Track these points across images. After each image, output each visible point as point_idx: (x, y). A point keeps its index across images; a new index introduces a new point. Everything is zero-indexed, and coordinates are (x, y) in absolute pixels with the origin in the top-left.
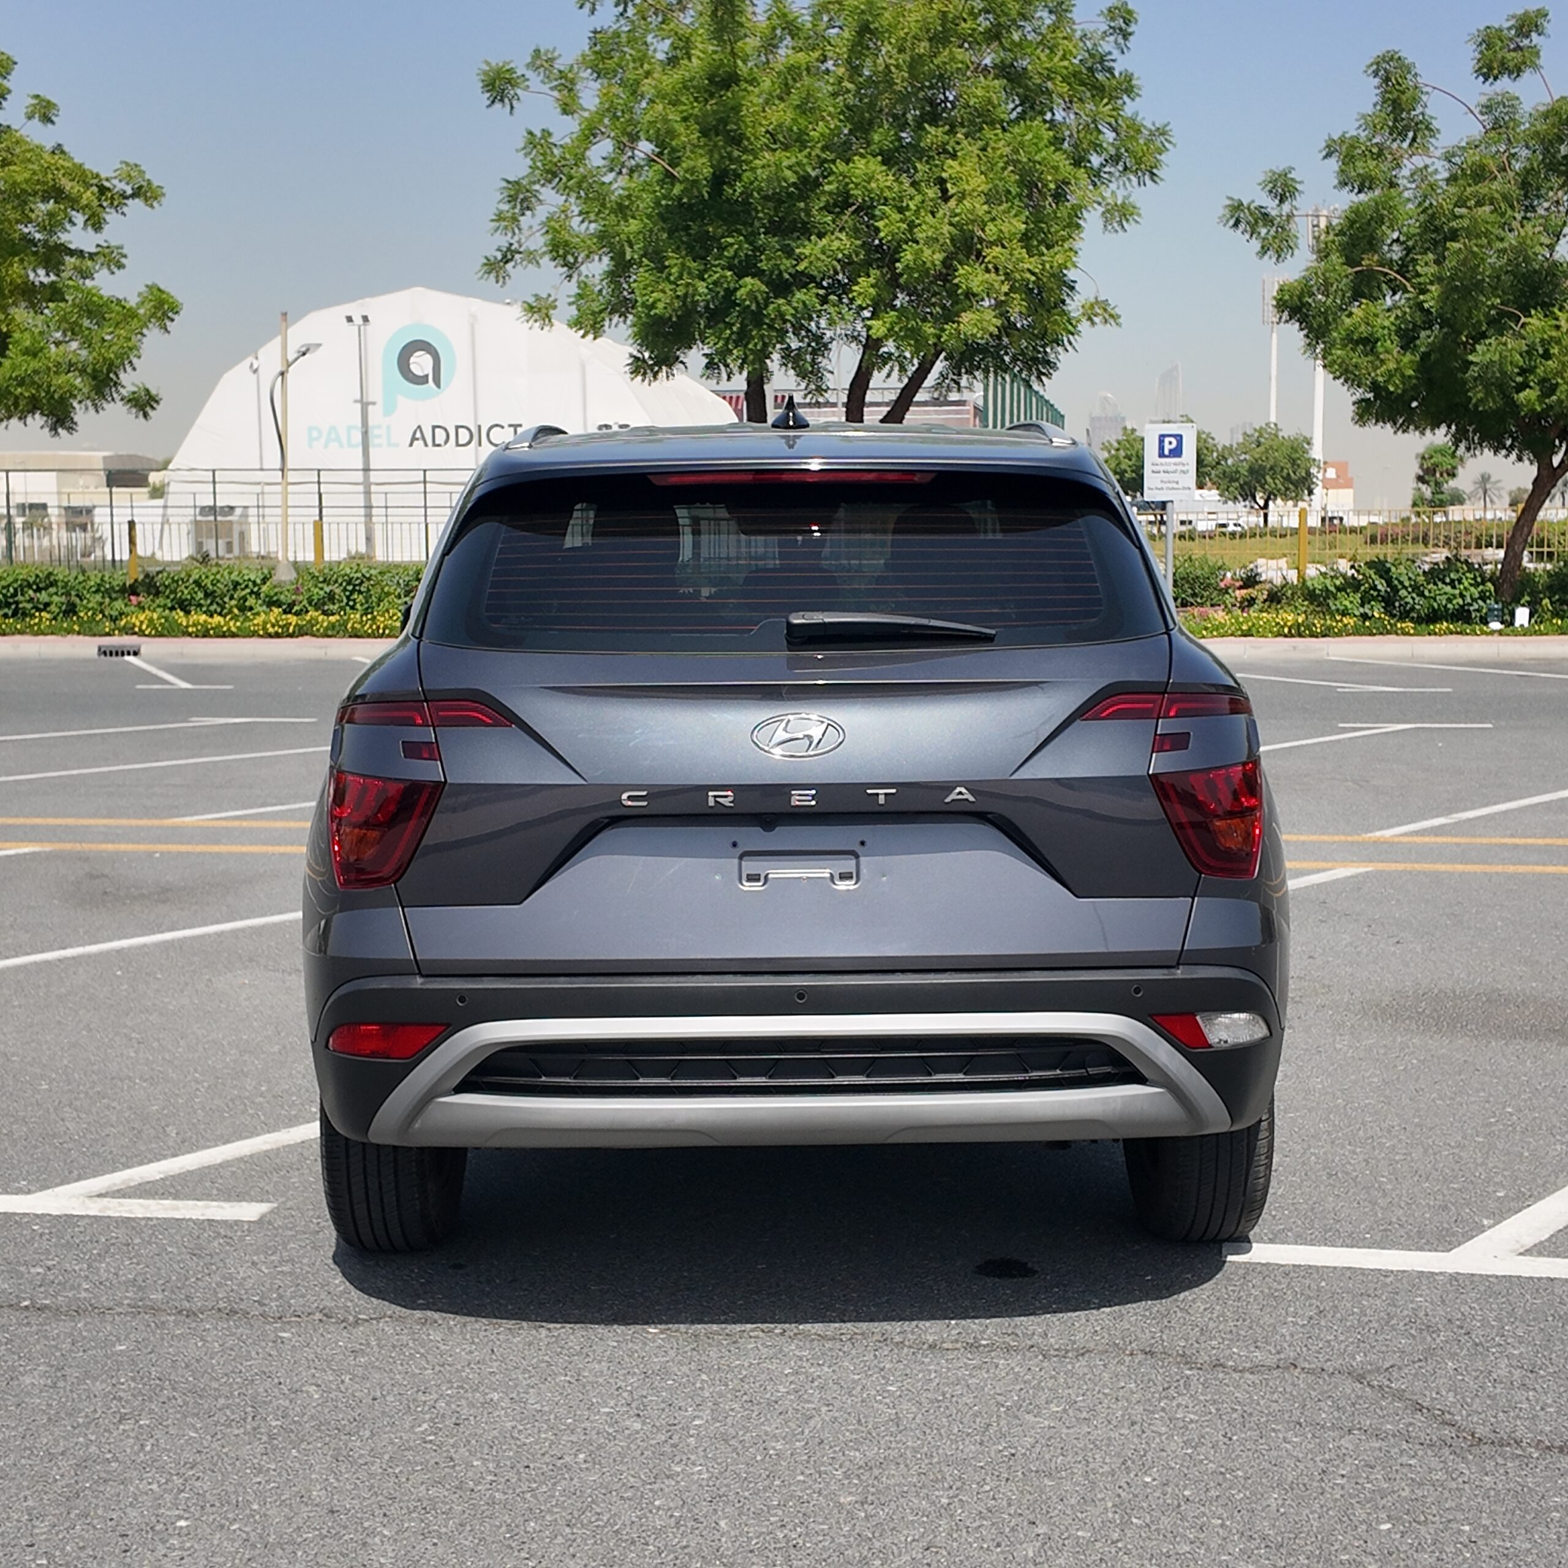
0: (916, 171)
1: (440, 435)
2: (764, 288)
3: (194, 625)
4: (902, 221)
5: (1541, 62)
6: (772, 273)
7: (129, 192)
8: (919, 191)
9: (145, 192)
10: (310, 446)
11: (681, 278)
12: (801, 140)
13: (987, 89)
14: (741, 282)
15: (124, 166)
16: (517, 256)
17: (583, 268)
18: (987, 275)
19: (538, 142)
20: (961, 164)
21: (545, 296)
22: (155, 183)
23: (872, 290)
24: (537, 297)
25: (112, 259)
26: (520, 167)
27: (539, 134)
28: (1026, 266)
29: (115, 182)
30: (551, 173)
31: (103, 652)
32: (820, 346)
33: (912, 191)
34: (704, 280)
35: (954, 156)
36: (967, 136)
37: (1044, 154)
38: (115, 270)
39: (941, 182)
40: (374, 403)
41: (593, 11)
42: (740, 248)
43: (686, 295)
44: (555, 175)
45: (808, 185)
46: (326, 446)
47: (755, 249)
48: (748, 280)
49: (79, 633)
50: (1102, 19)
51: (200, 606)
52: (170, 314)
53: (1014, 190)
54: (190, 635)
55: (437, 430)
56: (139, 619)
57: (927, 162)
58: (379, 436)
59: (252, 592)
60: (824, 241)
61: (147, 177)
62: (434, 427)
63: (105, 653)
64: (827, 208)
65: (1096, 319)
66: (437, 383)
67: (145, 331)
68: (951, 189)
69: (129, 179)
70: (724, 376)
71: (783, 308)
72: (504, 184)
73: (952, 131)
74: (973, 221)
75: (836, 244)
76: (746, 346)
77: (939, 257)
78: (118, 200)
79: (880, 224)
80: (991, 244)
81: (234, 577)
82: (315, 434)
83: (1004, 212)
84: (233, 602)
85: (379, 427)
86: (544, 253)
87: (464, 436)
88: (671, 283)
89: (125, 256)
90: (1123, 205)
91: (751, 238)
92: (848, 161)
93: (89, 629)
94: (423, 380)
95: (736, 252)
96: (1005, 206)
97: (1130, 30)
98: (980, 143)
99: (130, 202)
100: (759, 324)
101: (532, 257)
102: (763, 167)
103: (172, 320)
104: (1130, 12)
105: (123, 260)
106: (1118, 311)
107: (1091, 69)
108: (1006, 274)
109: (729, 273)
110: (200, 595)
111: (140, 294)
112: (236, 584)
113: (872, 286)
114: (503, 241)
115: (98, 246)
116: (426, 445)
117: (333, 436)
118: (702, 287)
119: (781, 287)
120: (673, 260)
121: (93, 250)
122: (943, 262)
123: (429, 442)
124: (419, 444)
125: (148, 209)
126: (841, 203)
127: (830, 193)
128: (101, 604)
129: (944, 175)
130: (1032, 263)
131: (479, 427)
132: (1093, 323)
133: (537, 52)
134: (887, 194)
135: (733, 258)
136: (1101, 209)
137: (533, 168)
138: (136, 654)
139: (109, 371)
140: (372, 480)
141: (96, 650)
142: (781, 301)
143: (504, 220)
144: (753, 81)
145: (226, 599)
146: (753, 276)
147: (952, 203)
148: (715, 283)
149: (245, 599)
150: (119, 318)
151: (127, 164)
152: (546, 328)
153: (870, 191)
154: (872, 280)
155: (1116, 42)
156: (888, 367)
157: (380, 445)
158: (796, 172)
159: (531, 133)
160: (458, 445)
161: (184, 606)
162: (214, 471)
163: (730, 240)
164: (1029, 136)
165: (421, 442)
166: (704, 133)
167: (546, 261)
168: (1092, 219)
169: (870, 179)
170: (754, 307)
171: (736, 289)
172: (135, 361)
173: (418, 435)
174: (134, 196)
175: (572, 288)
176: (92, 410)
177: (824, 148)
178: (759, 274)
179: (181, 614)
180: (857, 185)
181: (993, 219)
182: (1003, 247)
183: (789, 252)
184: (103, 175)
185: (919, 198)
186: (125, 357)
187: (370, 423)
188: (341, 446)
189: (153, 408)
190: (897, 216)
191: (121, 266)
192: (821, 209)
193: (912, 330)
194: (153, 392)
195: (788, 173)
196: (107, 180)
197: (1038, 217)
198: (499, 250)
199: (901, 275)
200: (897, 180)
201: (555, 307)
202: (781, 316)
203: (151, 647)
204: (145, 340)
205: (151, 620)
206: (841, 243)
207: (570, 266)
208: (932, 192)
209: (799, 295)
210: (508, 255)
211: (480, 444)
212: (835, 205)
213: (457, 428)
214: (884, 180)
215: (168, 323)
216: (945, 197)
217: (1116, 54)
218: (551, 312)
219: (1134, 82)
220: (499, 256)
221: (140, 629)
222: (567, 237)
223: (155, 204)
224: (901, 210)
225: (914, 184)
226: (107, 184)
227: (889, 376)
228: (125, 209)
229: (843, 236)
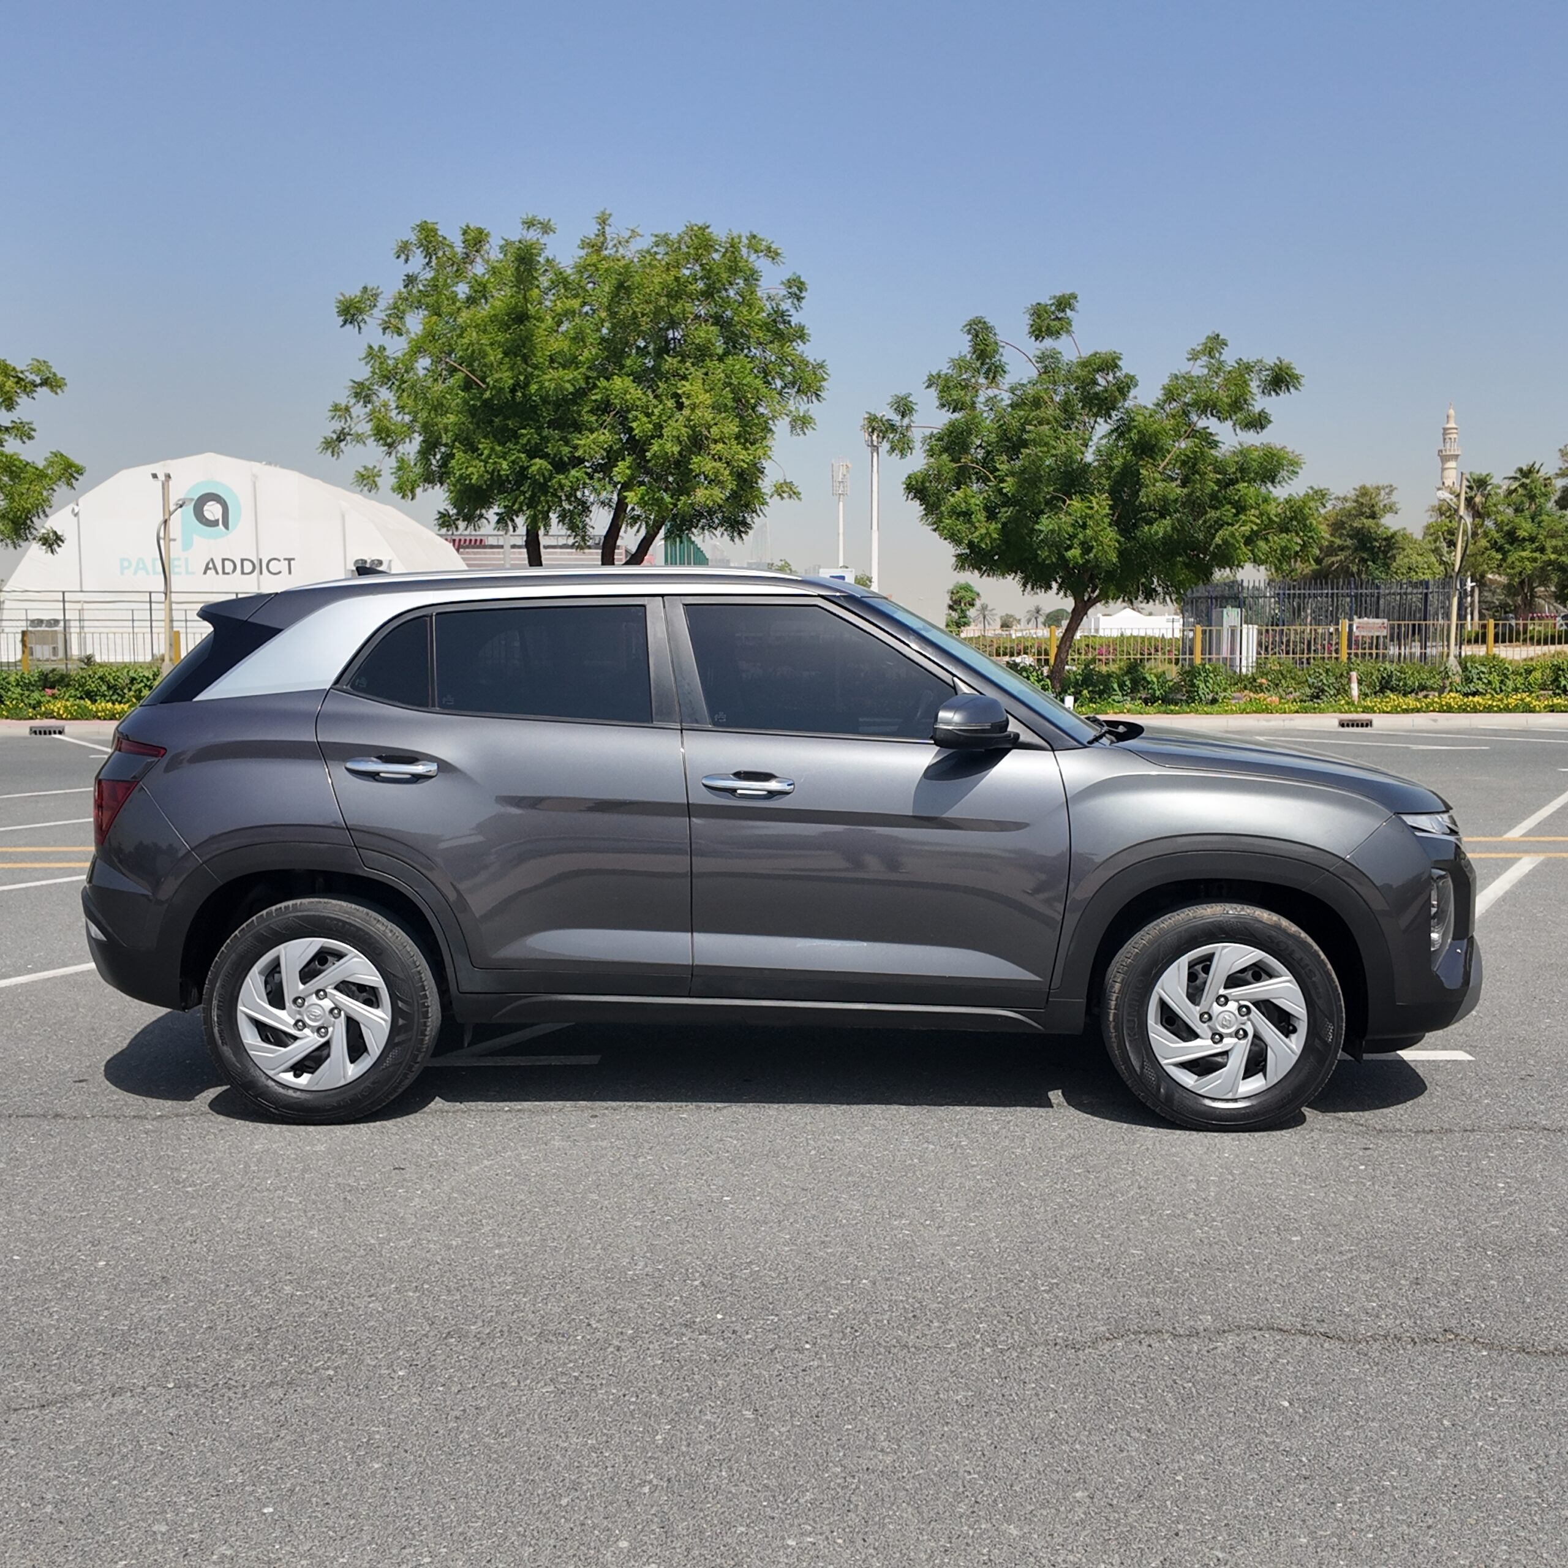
0: (658, 387)
1: (229, 566)
2: (549, 467)
3: (103, 711)
4: (650, 422)
5: (1073, 329)
6: (555, 455)
7: (38, 381)
8: (661, 402)
9: (51, 382)
10: (122, 573)
11: (489, 457)
12: (571, 362)
13: (707, 332)
14: (532, 462)
15: (35, 363)
16: (348, 438)
17: (400, 448)
18: (714, 464)
19: (374, 355)
20: (691, 384)
21: (371, 467)
22: (59, 376)
23: (628, 472)
24: (365, 468)
25: (23, 432)
26: (363, 372)
27: (376, 348)
28: (741, 457)
29: (27, 374)
30: (387, 377)
31: (34, 732)
32: (585, 508)
33: (655, 402)
34: (505, 459)
35: (684, 378)
36: (693, 365)
37: (748, 379)
38: (26, 440)
39: (676, 396)
40: (174, 540)
41: (407, 261)
42: (532, 437)
43: (493, 471)
44: (389, 380)
45: (580, 394)
46: (135, 573)
47: (542, 438)
48: (537, 460)
49: (7, 718)
50: (782, 287)
51: (104, 696)
52: (75, 475)
53: (730, 404)
54: (99, 718)
55: (226, 562)
56: (57, 706)
57: (666, 382)
58: (179, 566)
59: (146, 685)
60: (595, 435)
61: (53, 370)
62: (224, 560)
63: (35, 732)
64: (591, 411)
65: (785, 495)
66: (226, 525)
67: (55, 487)
68: (687, 402)
69: (38, 372)
70: (511, 528)
71: (563, 481)
72: (351, 384)
73: (683, 361)
74: (701, 425)
75: (602, 438)
76: (535, 508)
77: (676, 449)
78: (28, 388)
79: (634, 425)
80: (715, 442)
81: (132, 674)
82: (126, 564)
83: (724, 419)
84: (132, 693)
85: (179, 559)
86: (370, 436)
87: (248, 567)
88: (481, 461)
89: (34, 430)
90: (804, 416)
91: (539, 429)
92: (608, 379)
93: (15, 715)
94: (215, 523)
95: (529, 441)
96: (723, 415)
97: (802, 295)
98: (704, 370)
99: (39, 389)
100: (545, 493)
101: (359, 438)
102: (550, 380)
103: (77, 480)
104: (802, 283)
105: (33, 433)
106: (799, 490)
107: (774, 321)
108: (727, 463)
109: (523, 456)
110: (104, 688)
111: (46, 459)
112: (133, 680)
113: (628, 468)
114: (337, 425)
115: (13, 422)
116: (217, 573)
117: (141, 566)
118: (505, 465)
119: (560, 466)
120: (484, 446)
121: (9, 425)
122: (680, 453)
123: (220, 570)
124: (211, 572)
125: (53, 394)
126: (604, 407)
127: (596, 401)
128: (22, 695)
129: (679, 392)
130: (743, 455)
131: (261, 561)
132: (782, 498)
133: (365, 288)
134: (638, 403)
135: (526, 445)
136: (788, 419)
137: (374, 373)
138: (60, 733)
139: (27, 518)
140: (173, 599)
141: (28, 730)
142: (562, 476)
143: (340, 410)
144: (541, 320)
145: (126, 691)
146: (541, 458)
147: (686, 412)
148: (513, 462)
149: (140, 691)
150: (33, 477)
151: (38, 361)
152: (374, 491)
153: (626, 401)
154: (627, 464)
155: (793, 303)
156: (637, 525)
157: (180, 573)
158: (573, 385)
159: (370, 347)
160: (243, 573)
161: (91, 696)
162: (64, 593)
163: (523, 431)
164: (737, 367)
165: (213, 571)
166: (506, 354)
167: (371, 442)
168: (781, 427)
169: (626, 392)
170: (542, 480)
171: (528, 467)
172: (47, 510)
173: (211, 565)
174: (41, 385)
175: (392, 462)
176: (11, 547)
177: (589, 368)
178: (545, 456)
179: (89, 702)
180: (616, 396)
181: (716, 424)
182: (724, 443)
183: (567, 443)
184: (18, 369)
185: (661, 407)
186: (41, 507)
187: (172, 556)
188: (148, 573)
189: (59, 546)
190: (645, 419)
191: (30, 438)
192: (588, 412)
193: (657, 500)
194: (59, 533)
195: (568, 385)
196: (22, 372)
197: (744, 424)
198: (334, 432)
199: (649, 461)
200: (644, 393)
201: (380, 476)
202: (562, 487)
203: (71, 727)
204: (55, 494)
205: (66, 707)
206: (605, 437)
207: (390, 445)
208: (670, 403)
209: (573, 472)
210: (341, 437)
211: (261, 573)
212: (598, 409)
213: (242, 560)
214: (635, 393)
215: (73, 481)
216: (680, 406)
217: (792, 311)
218: (377, 479)
219: (806, 331)
220: (335, 436)
221: (58, 713)
222: (388, 424)
223: (59, 391)
224: (648, 415)
225: (656, 397)
226: (21, 375)
227: (638, 531)
228: (35, 395)
229: (606, 431)
